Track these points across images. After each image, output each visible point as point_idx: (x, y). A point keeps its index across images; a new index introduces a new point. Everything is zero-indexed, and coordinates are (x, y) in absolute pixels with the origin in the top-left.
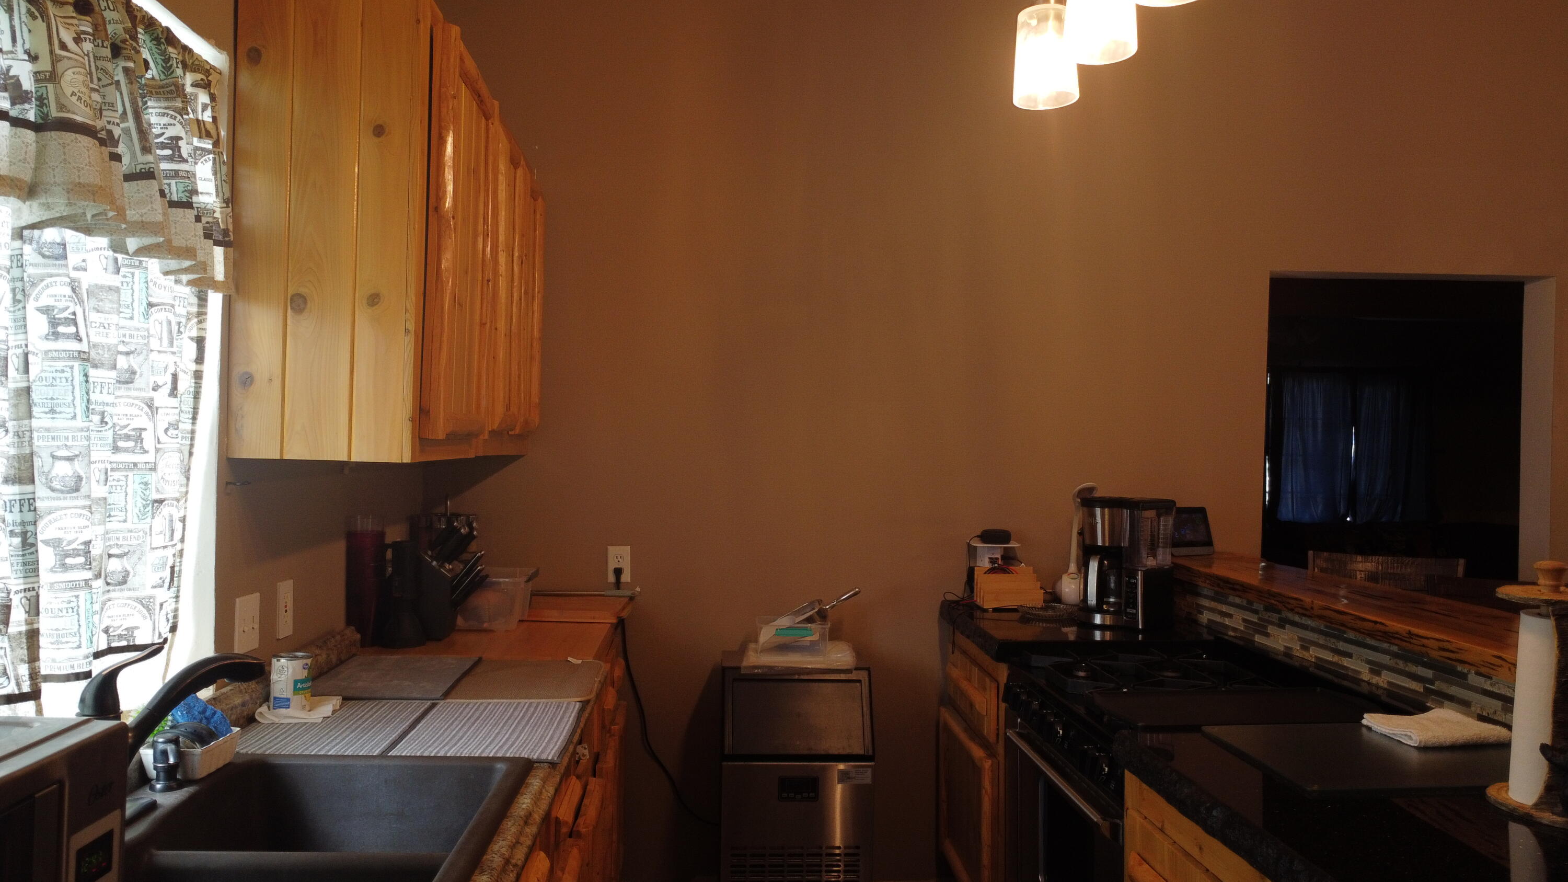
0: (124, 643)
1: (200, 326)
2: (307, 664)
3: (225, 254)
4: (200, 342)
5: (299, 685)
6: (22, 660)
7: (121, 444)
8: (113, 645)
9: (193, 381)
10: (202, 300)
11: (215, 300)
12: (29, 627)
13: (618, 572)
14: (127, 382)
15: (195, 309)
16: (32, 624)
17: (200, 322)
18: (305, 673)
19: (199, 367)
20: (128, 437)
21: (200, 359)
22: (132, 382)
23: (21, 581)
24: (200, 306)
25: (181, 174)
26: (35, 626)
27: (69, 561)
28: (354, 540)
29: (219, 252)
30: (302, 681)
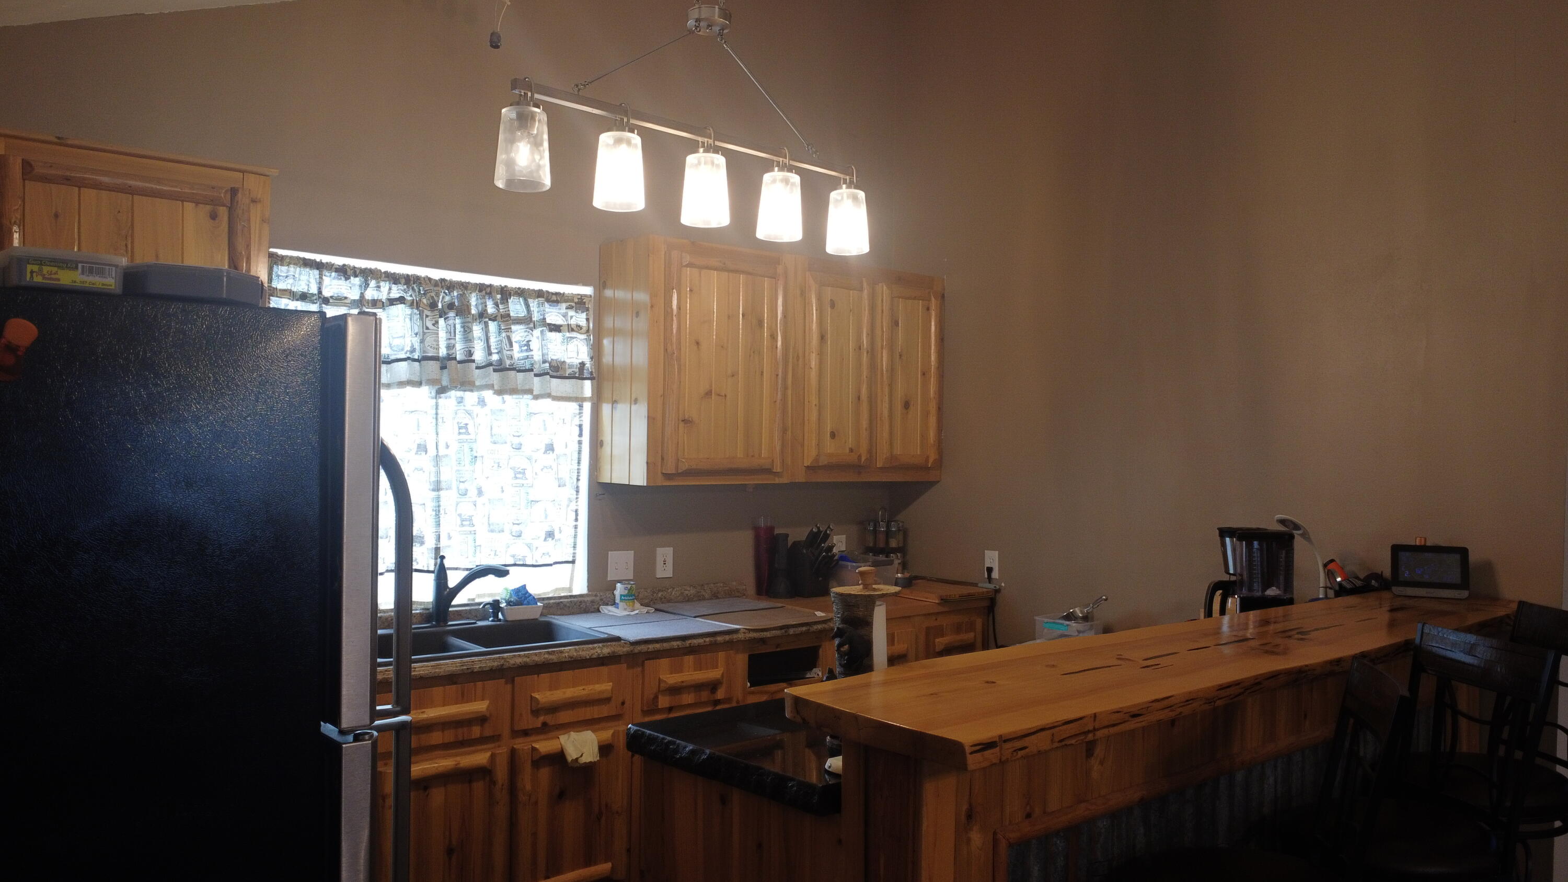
0: (521, 563)
1: (580, 419)
2: (627, 587)
3: (592, 383)
4: (580, 426)
5: (623, 597)
6: (432, 558)
7: (518, 476)
8: (517, 563)
9: (578, 445)
10: (581, 406)
11: (587, 406)
12: (436, 546)
13: (990, 570)
14: (518, 449)
15: (578, 411)
16: (437, 545)
17: (580, 417)
18: (626, 592)
19: (580, 439)
20: (520, 473)
21: (581, 435)
22: (521, 449)
23: (435, 528)
24: (580, 409)
25: (529, 357)
26: (438, 546)
27: (464, 523)
28: (756, 529)
29: (588, 384)
30: (624, 596)
